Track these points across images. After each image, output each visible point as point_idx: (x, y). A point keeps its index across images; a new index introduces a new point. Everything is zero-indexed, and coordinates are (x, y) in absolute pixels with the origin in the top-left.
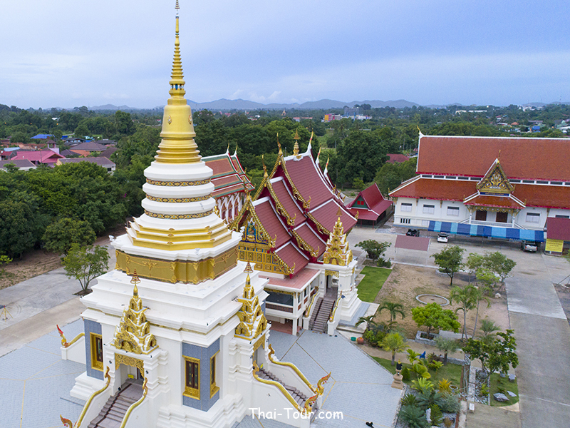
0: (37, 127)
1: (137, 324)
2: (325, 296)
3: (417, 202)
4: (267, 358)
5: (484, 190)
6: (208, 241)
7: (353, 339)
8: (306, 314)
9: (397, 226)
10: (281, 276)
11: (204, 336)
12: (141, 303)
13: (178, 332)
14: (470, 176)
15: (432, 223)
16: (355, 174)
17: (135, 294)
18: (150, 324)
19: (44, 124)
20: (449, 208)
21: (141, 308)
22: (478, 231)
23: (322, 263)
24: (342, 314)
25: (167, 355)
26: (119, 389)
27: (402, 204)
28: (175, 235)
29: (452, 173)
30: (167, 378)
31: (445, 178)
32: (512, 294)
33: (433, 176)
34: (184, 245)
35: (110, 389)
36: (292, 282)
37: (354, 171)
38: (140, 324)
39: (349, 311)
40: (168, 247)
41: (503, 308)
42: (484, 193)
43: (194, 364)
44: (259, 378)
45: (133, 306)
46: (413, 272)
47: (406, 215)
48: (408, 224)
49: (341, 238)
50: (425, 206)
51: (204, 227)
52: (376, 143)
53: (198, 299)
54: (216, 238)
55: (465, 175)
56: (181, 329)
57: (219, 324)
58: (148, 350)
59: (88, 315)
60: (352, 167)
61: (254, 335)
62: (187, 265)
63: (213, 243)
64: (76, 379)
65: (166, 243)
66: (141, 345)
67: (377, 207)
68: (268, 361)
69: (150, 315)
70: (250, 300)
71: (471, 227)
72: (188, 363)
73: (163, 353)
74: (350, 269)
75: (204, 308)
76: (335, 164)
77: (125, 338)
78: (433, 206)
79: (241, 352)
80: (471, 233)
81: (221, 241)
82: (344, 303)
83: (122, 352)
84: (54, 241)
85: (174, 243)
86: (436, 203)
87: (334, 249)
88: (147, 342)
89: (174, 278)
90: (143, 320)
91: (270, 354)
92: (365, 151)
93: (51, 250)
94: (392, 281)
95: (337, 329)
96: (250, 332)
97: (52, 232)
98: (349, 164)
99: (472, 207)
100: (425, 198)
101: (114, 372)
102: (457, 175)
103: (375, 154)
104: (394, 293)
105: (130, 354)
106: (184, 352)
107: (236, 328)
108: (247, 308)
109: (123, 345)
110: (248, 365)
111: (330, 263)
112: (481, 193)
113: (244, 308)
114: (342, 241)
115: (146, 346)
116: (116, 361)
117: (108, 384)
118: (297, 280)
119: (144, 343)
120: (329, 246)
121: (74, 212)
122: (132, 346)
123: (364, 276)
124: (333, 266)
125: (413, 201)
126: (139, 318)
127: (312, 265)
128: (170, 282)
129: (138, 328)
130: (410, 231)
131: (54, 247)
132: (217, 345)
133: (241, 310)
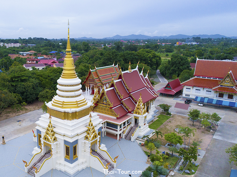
0: (52, 48)
1: (50, 132)
2: (134, 126)
3: (193, 88)
4: (98, 148)
5: (222, 84)
6: (76, 106)
7: (140, 144)
8: (124, 133)
9: (184, 97)
10: (115, 118)
11: (71, 139)
12: (52, 126)
13: (63, 136)
14: (218, 78)
15: (197, 98)
16: (174, 73)
17: (50, 122)
18: (55, 133)
19: (56, 47)
20: (207, 91)
21: (52, 127)
22: (216, 102)
23: (133, 114)
24: (139, 134)
25: (60, 144)
26: (45, 153)
27: (186, 88)
28: (65, 103)
29: (210, 76)
30: (60, 151)
31: (206, 78)
32: (219, 131)
33: (201, 77)
34: (68, 107)
35: (42, 153)
36: (118, 121)
37: (174, 72)
38: (51, 133)
39: (142, 133)
40: (62, 107)
41: (211, 136)
42: (222, 86)
43: (68, 148)
44: (92, 155)
45: (49, 127)
46: (180, 118)
47: (188, 93)
48: (188, 97)
49: (141, 104)
50: (196, 90)
51: (75, 101)
52: (185, 60)
53: (70, 126)
54: (79, 105)
55: (215, 77)
56: (64, 136)
57: (78, 135)
58: (53, 141)
59: (37, 128)
60: (173, 70)
61: (91, 139)
62: (68, 114)
63: (78, 107)
64: (34, 148)
65: (61, 106)
66: (51, 140)
67: (176, 89)
68: (99, 149)
69: (55, 130)
70: (91, 127)
71: (214, 100)
72: (66, 147)
73: (58, 143)
74: (143, 117)
75: (71, 129)
76: (167, 68)
77: (46, 137)
78: (200, 90)
79: (86, 145)
80: (213, 103)
81: (82, 106)
82: (140, 129)
83: (45, 141)
84: (42, 98)
85: (64, 106)
86: (201, 89)
87: (138, 108)
88: (53, 139)
89: (63, 118)
90: (52, 131)
91: (99, 147)
92: (179, 63)
93: (41, 101)
94: (169, 121)
95: (136, 139)
96: (89, 138)
97: (41, 95)
98: (172, 68)
99: (216, 92)
100: (196, 86)
101: (43, 147)
102: (212, 77)
103: (184, 64)
104: (167, 127)
105: (47, 142)
106: (65, 143)
107: (85, 137)
108: (89, 130)
109: (46, 139)
110: (89, 150)
111: (136, 114)
112: (221, 86)
113: (88, 130)
114: (141, 106)
115: (52, 140)
116: (44, 144)
117: (41, 151)
118: (121, 120)
119: (52, 139)
120: (136, 107)
121: (52, 87)
122: (48, 140)
123: (158, 118)
124: (137, 115)
125: (191, 87)
126: (50, 131)
127: (129, 114)
128: (62, 119)
129: (50, 134)
130: (187, 100)
131: (42, 100)
132: (76, 141)
133: (87, 130)
